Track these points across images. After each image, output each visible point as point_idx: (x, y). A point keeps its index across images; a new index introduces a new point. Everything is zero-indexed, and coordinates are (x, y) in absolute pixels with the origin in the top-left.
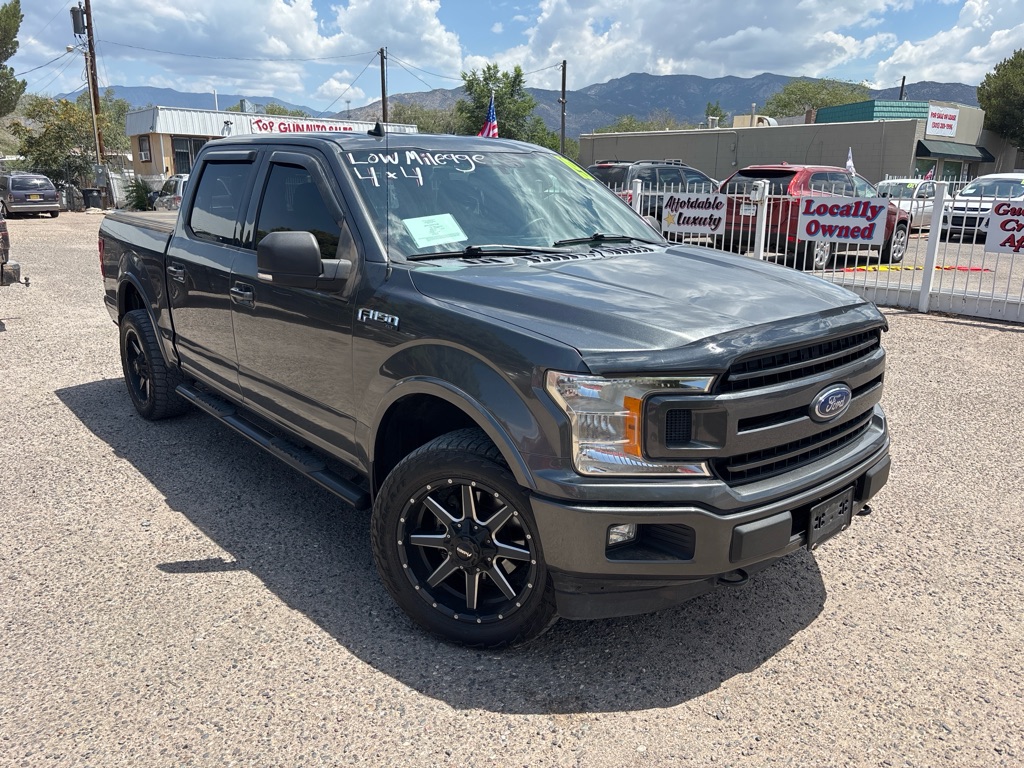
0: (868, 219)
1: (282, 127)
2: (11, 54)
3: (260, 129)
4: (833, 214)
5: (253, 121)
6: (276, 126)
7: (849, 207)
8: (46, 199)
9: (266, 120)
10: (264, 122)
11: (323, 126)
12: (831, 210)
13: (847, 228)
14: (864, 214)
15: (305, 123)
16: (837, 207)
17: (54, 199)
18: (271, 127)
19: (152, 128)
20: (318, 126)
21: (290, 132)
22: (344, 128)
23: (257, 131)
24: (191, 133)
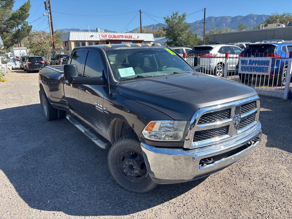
2: (27, 18)
3: (103, 37)
5: (100, 35)
6: (108, 36)
9: (104, 34)
11: (123, 36)
15: (117, 35)
18: (106, 36)
19: (69, 39)
20: (121, 36)
21: (112, 37)
22: (129, 36)
23: (101, 38)
24: (81, 40)
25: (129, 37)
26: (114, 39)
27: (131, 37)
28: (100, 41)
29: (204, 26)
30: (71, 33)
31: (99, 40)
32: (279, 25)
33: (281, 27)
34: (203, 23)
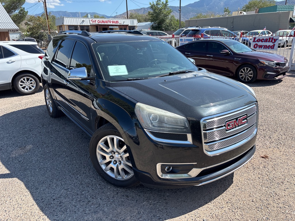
0: (273, 43)
1: (98, 21)
2: (24, 3)
3: (92, 22)
4: (262, 41)
5: (90, 20)
6: (97, 21)
7: (267, 39)
9: (94, 20)
10: (93, 20)
11: (110, 21)
12: (261, 41)
13: (266, 46)
14: (272, 41)
15: (105, 20)
16: (263, 39)
18: (95, 22)
19: (63, 23)
20: (109, 21)
21: (101, 23)
22: (116, 21)
23: (91, 23)
24: (73, 24)
26: (102, 24)
27: (117, 22)
28: (91, 25)
29: (180, 13)
30: (65, 19)
31: (89, 24)
32: (241, 13)
33: (242, 14)
34: (179, 10)
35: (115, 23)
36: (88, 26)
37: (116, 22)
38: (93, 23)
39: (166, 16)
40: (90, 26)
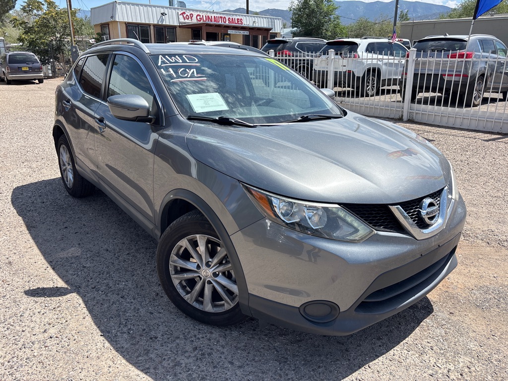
1: (198, 17)
3: (185, 19)
5: (180, 13)
6: (195, 16)
8: (33, 70)
9: (188, 12)
10: (187, 14)
11: (224, 17)
15: (213, 15)
17: (39, 70)
18: (191, 17)
19: (112, 17)
20: (221, 17)
21: (204, 21)
22: (238, 19)
23: (182, 20)
24: (139, 21)
25: (236, 22)
26: (208, 22)
27: (240, 21)
28: (180, 26)
30: (118, 5)
31: (176, 24)
35: (236, 23)
36: (174, 27)
37: (238, 22)
38: (186, 21)
39: (327, 14)
40: (178, 29)
